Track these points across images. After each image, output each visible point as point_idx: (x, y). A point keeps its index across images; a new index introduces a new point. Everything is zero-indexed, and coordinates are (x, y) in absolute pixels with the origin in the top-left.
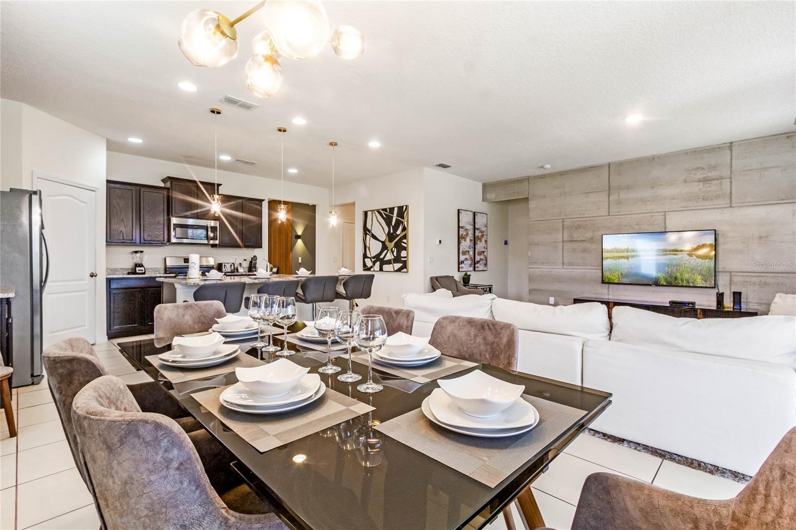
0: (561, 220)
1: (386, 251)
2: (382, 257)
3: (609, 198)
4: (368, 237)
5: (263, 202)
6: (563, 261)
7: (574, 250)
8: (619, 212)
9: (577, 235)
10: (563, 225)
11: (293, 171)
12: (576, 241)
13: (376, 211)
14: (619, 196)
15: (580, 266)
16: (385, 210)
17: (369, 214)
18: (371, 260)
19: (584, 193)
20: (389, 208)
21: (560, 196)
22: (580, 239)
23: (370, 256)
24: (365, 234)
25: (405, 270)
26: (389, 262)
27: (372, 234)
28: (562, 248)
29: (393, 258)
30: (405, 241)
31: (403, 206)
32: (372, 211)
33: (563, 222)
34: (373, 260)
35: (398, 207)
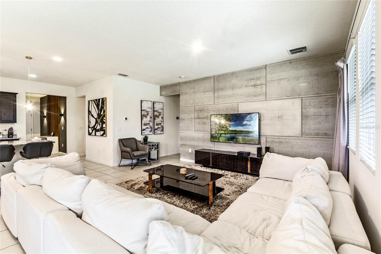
0: (194, 107)
1: (97, 124)
2: (95, 127)
3: (214, 94)
4: (90, 115)
5: (17, 95)
6: (195, 129)
7: (199, 123)
8: (218, 102)
9: (201, 115)
10: (195, 109)
11: (33, 76)
12: (200, 118)
13: (93, 101)
14: (218, 94)
15: (202, 132)
16: (96, 100)
17: (90, 102)
18: (91, 129)
19: (204, 92)
20: (98, 99)
21: (193, 93)
22: (202, 117)
23: (91, 127)
24: (89, 114)
25: (105, 135)
26: (98, 131)
27: (92, 114)
28: (194, 122)
29: (100, 128)
30: (104, 118)
31: (104, 98)
32: (92, 101)
33: (195, 107)
34: (92, 129)
35: (102, 98)
